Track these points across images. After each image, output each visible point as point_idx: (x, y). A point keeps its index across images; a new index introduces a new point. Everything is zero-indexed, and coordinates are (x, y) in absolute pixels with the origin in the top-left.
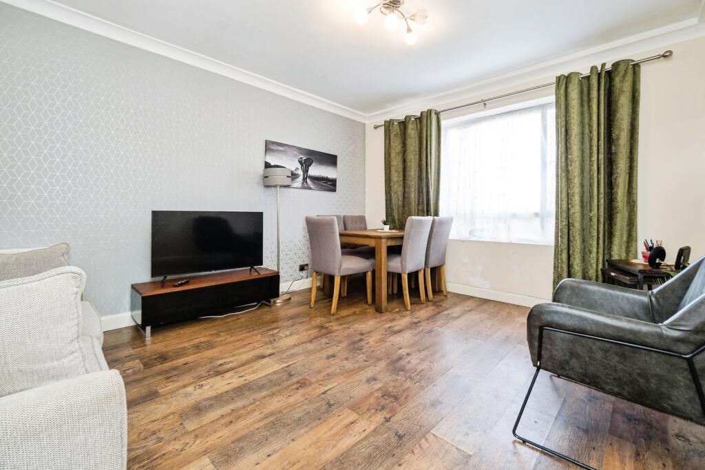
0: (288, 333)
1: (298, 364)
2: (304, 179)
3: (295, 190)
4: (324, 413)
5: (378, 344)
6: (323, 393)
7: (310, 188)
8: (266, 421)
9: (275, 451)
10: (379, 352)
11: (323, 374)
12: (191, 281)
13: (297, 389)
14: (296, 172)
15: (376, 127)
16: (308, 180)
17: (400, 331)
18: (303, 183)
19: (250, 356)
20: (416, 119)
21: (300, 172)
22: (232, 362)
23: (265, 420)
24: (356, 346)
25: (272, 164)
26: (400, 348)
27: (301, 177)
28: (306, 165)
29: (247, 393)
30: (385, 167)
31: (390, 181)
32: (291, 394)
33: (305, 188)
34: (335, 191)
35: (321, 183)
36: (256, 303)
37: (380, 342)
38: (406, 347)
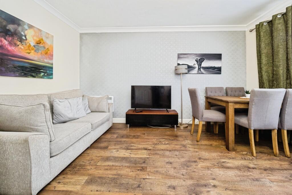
0: (167, 143)
1: (152, 159)
2: (199, 69)
3: (194, 75)
4: (132, 188)
5: (202, 169)
6: (144, 179)
7: (203, 73)
8: (113, 177)
9: (100, 191)
10: (196, 174)
11: (155, 169)
12: (143, 111)
13: (138, 170)
14: (194, 66)
15: (251, 31)
16: (201, 69)
17: (228, 168)
18: (198, 71)
19: (143, 147)
20: (282, 15)
21: (197, 66)
22: (135, 146)
23: (115, 176)
24: (189, 164)
25: (181, 64)
26: (214, 179)
27: (197, 68)
28: (200, 62)
29: (124, 161)
30: (257, 55)
31: (261, 64)
32: (134, 171)
33: (200, 74)
34: (220, 73)
35: (210, 70)
36: (170, 125)
37: (205, 168)
38: (219, 181)
